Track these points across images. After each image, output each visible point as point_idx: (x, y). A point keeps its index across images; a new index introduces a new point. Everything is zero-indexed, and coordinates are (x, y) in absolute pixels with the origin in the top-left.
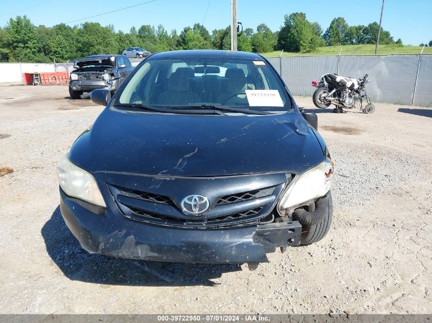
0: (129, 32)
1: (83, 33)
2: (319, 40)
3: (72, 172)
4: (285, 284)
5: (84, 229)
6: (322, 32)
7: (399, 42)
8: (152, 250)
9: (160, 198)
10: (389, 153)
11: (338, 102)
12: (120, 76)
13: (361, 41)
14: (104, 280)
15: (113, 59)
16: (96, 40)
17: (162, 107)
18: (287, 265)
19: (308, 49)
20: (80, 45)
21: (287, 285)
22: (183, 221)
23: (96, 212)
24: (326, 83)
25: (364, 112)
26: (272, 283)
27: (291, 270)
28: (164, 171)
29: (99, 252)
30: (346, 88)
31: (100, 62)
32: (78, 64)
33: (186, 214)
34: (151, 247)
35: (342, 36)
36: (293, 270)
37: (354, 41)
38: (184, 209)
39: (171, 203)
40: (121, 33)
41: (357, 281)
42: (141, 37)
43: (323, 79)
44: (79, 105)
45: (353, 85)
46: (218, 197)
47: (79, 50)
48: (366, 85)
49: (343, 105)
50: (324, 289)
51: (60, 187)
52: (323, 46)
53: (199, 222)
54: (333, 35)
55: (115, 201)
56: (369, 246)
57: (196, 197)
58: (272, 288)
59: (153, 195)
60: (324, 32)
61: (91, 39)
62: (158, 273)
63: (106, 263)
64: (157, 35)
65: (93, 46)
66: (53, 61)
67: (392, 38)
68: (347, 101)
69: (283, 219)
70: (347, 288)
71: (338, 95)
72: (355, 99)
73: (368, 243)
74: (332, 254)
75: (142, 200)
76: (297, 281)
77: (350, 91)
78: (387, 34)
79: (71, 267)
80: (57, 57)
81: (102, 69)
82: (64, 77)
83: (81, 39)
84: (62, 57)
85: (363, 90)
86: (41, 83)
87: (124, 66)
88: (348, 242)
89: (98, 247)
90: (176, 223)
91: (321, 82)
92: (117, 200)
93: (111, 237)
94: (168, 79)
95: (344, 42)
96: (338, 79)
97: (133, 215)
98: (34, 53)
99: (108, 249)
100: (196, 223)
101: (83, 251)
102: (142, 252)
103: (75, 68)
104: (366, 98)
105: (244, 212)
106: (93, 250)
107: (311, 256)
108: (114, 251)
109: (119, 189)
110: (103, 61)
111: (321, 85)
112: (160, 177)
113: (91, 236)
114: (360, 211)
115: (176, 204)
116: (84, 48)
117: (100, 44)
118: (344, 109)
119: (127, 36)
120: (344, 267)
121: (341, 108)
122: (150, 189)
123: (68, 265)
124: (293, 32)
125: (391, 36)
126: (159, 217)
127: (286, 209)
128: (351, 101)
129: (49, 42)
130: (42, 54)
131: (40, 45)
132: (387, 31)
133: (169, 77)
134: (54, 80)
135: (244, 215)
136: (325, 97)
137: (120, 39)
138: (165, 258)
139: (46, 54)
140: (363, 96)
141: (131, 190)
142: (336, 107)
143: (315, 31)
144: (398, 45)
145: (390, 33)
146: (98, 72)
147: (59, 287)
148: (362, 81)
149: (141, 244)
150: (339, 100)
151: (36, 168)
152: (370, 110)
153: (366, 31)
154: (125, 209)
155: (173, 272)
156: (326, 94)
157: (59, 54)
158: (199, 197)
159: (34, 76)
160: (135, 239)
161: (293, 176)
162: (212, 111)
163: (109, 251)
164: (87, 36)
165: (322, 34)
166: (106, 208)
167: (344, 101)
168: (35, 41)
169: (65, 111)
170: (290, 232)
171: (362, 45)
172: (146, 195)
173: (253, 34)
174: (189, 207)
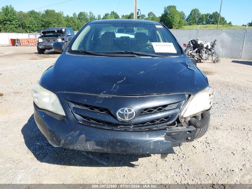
0: (72, 16)
1: (45, 16)
2: (184, 21)
3: (42, 93)
4: (181, 166)
5: (51, 131)
6: (185, 17)
7: (230, 23)
8: (97, 145)
9: (102, 110)
10: (233, 86)
11: (199, 56)
12: (68, 40)
13: (208, 23)
14: (62, 163)
15: (63, 30)
16: (53, 20)
17: (99, 53)
18: (180, 154)
19: (177, 27)
20: (43, 23)
21: (182, 167)
22: (117, 125)
23: (58, 119)
24: (192, 45)
25: (214, 62)
26: (172, 165)
27: (183, 157)
28: (105, 92)
29: (61, 146)
30: (203, 48)
31: (56, 31)
32: (43, 33)
33: (120, 120)
34: (96, 143)
35: (197, 19)
36: (184, 157)
37: (204, 22)
38: (119, 117)
39: (109, 113)
40: (68, 16)
41: (227, 164)
42: (79, 19)
43: (190, 42)
44: (43, 57)
45: (208, 46)
46: (141, 109)
47: (43, 26)
48: (215, 46)
49: (201, 58)
50: (206, 169)
51: (34, 102)
52: (186, 25)
53: (128, 126)
54: (192, 19)
55: (72, 112)
56: (230, 142)
57: (126, 109)
58: (172, 169)
59: (97, 108)
60: (187, 17)
61: (50, 19)
62: (98, 159)
63: (64, 152)
64: (89, 18)
65: (51, 24)
66: (27, 32)
67: (226, 21)
68: (204, 56)
69: (183, 124)
70: (222, 169)
71: (199, 52)
72: (209, 54)
73: (230, 140)
74: (208, 147)
75: (90, 111)
76: (188, 164)
77: (206, 50)
78: (223, 19)
79: (41, 155)
80: (30, 30)
81: (57, 36)
82: (34, 42)
83: (44, 19)
84: (33, 30)
85: (213, 49)
86: (20, 45)
87: (70, 34)
88: (217, 139)
89: (60, 142)
90: (113, 127)
91: (189, 44)
92: (73, 111)
93: (69, 136)
94: (100, 39)
95: (198, 23)
96: (199, 42)
97: (83, 121)
98: (16, 27)
99: (67, 144)
100: (126, 127)
101: (49, 145)
102: (90, 146)
103: (41, 35)
104: (215, 54)
105: (157, 120)
106: (57, 145)
107: (195, 148)
108: (71, 146)
109: (74, 104)
110: (57, 31)
111: (189, 46)
112: (102, 95)
113: (55, 135)
114: (222, 120)
115: (113, 114)
116: (46, 25)
117: (55, 22)
118: (202, 61)
119: (71, 18)
120: (217, 155)
121: (200, 60)
122: (95, 104)
123: (38, 153)
124: (169, 17)
125: (225, 20)
126: (101, 123)
127: (185, 118)
128: (206, 56)
129: (25, 21)
130: (21, 28)
131: (20, 23)
132: (223, 17)
133: (100, 37)
134: (28, 43)
135: (158, 122)
136: (191, 53)
137: (67, 20)
138: (105, 150)
139: (23, 28)
140: (213, 53)
141: (82, 104)
142: (197, 59)
143: (182, 16)
144: (229, 25)
145: (225, 18)
146: (55, 38)
147: (33, 168)
148: (213, 44)
149: (89, 140)
150: (199, 55)
151: (17, 93)
152: (217, 61)
153: (211, 17)
154: (78, 117)
155: (108, 158)
156: (191, 51)
157: (31, 28)
158: (128, 109)
159: (16, 41)
160: (86, 137)
161: (190, 96)
162: (132, 55)
163: (67, 145)
164: (48, 18)
165: (186, 18)
166: (66, 116)
167: (202, 56)
168: (17, 20)
169: (34, 61)
170: (188, 133)
171: (209, 25)
172: (92, 108)
173: (145, 18)
174: (122, 115)
